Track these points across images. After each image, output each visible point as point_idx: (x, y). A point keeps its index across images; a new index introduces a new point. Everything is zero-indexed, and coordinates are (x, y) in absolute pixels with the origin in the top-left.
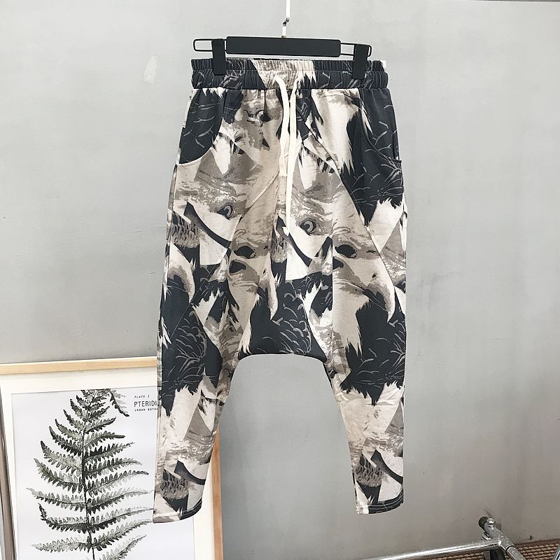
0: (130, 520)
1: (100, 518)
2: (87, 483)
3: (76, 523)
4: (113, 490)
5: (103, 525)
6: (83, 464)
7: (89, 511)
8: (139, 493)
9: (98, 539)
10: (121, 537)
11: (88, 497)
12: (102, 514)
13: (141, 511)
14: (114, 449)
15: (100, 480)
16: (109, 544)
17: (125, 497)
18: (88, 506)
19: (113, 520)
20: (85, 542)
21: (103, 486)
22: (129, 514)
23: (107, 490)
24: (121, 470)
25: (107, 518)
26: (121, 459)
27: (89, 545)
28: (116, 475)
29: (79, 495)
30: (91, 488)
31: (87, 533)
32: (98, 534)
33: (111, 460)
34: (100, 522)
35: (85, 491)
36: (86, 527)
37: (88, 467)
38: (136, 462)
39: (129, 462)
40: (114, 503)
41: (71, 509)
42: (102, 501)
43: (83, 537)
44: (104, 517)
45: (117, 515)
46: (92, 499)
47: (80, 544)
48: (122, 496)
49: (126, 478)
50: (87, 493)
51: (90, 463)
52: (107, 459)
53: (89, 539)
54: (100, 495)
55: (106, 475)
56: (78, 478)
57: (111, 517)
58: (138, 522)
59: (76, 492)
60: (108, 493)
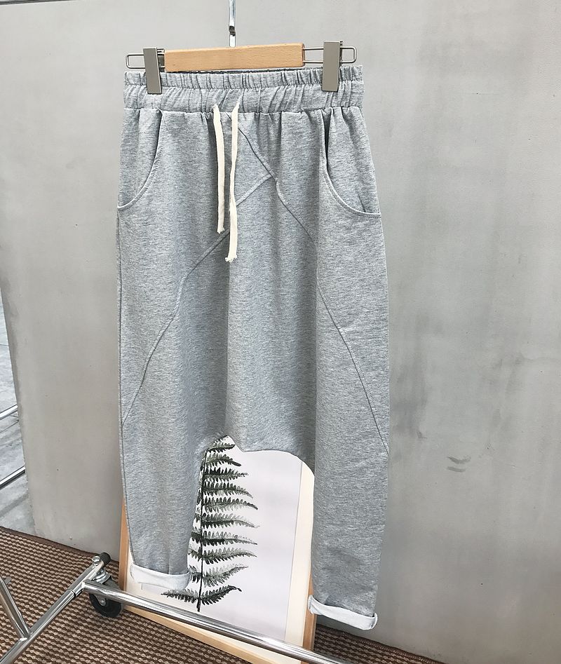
0: (236, 546)
1: (211, 535)
2: (204, 498)
4: (226, 512)
5: (213, 542)
6: (204, 479)
7: (203, 524)
8: (247, 524)
9: (207, 552)
10: (226, 559)
11: (204, 511)
12: (214, 531)
13: (246, 542)
14: (230, 474)
15: (215, 499)
16: (216, 561)
17: (234, 523)
18: (203, 519)
19: (222, 541)
20: (197, 551)
21: (217, 506)
22: (236, 540)
23: (220, 510)
24: (234, 496)
25: (216, 537)
26: (235, 486)
27: (200, 555)
28: (230, 499)
29: (197, 507)
30: (207, 504)
32: (208, 548)
33: (226, 483)
34: (211, 538)
35: (202, 505)
36: (200, 538)
37: (207, 483)
38: (248, 493)
39: (242, 491)
40: (224, 525)
42: (214, 519)
43: (196, 546)
44: (215, 534)
45: (226, 537)
46: (207, 514)
47: (193, 551)
48: (232, 522)
49: (237, 505)
50: (204, 507)
51: (209, 481)
52: (223, 482)
53: (201, 550)
54: (214, 513)
55: (221, 496)
56: (198, 491)
57: (220, 538)
58: (242, 550)
60: (220, 514)
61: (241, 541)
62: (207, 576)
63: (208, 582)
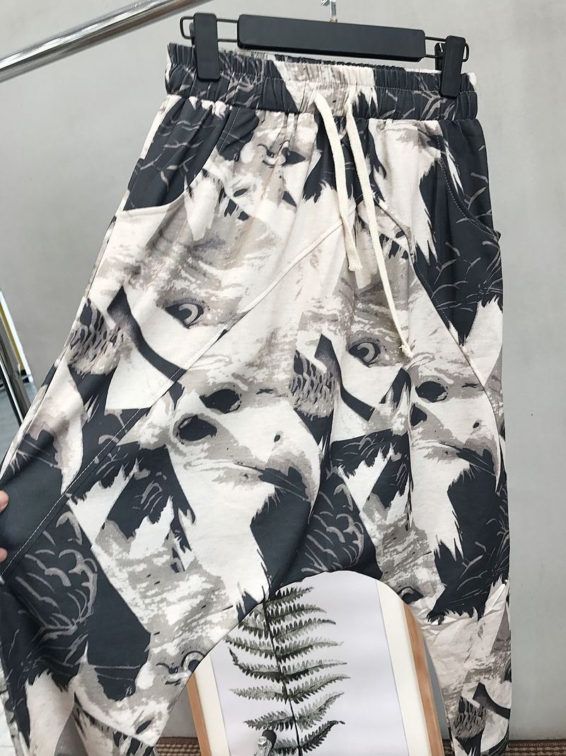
0: (323, 673)
1: (292, 669)
2: (272, 630)
3: (268, 671)
4: (301, 638)
5: (296, 676)
6: (265, 608)
7: (279, 659)
8: (329, 644)
9: (293, 690)
10: (316, 691)
11: (276, 644)
12: (293, 663)
13: (334, 665)
14: (293, 594)
15: (284, 627)
16: (305, 697)
17: (314, 647)
18: (277, 654)
19: (305, 672)
20: (281, 692)
21: (289, 634)
22: (321, 666)
23: (293, 638)
24: (305, 617)
25: (298, 669)
26: (303, 606)
27: (285, 696)
28: (301, 622)
29: (266, 642)
30: (277, 635)
31: (281, 683)
32: (292, 685)
34: (292, 672)
35: (272, 637)
36: (279, 676)
37: (270, 612)
38: (319, 609)
39: (312, 609)
40: (303, 653)
41: (261, 655)
42: (290, 649)
43: (278, 687)
44: (296, 667)
45: (309, 666)
46: (280, 647)
47: (276, 694)
48: (311, 646)
49: (312, 626)
50: (274, 639)
51: (272, 608)
52: (288, 605)
53: (285, 690)
54: (287, 643)
55: (290, 622)
56: (262, 623)
57: (303, 669)
58: (332, 676)
59: (263, 638)
60: (295, 642)
61: (327, 666)
62: (301, 717)
63: (303, 724)
